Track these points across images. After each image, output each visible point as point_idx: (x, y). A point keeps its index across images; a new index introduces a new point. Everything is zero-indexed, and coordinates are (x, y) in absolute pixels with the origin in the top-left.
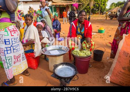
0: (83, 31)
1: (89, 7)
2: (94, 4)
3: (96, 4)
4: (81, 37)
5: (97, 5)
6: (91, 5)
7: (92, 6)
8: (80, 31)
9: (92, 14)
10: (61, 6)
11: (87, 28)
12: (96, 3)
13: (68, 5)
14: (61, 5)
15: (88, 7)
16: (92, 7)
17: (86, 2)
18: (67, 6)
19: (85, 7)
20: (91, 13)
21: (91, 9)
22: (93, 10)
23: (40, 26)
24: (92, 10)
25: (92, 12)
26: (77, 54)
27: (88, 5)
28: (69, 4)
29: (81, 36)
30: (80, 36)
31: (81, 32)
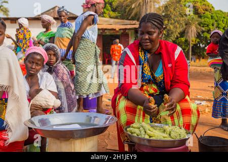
0: (159, 75)
1: (186, 41)
2: (199, 33)
3: (203, 32)
4: (156, 91)
5: (206, 34)
6: (190, 34)
7: (192, 37)
8: (152, 74)
9: (194, 57)
10: (108, 33)
11: (170, 65)
12: (204, 29)
13: (126, 29)
14: (106, 29)
15: (183, 39)
16: (194, 39)
17: (176, 27)
18: (122, 33)
19: (174, 39)
20: (190, 57)
21: (191, 45)
22: (195, 47)
23: (38, 57)
24: (192, 47)
25: (194, 53)
26: (143, 132)
27: (182, 34)
28: (129, 27)
29: (156, 87)
30: (151, 88)
31: (154, 77)
